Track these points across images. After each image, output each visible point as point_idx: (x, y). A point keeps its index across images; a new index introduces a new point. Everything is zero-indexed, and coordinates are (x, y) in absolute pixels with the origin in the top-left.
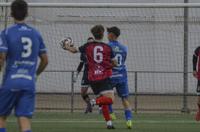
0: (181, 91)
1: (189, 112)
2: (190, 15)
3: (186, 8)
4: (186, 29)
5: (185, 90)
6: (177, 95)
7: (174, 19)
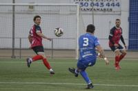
0: (11, 47)
1: (15, 57)
2: (16, 9)
3: (14, 6)
4: (14, 16)
5: (13, 46)
6: (8, 49)
7: (7, 11)
